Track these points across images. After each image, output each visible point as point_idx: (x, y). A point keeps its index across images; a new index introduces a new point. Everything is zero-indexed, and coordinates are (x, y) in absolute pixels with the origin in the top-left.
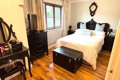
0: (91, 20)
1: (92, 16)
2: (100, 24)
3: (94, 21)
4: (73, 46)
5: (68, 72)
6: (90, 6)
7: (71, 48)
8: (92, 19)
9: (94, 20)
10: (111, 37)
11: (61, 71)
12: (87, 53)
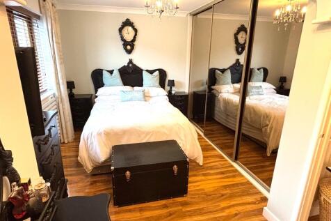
0: (129, 64)
1: (129, 52)
2: (151, 72)
3: (135, 65)
4: (148, 133)
5: (171, 201)
6: (120, 26)
7: (144, 141)
8: (131, 62)
9: (135, 62)
10: (178, 96)
11: (157, 209)
12: (183, 138)
